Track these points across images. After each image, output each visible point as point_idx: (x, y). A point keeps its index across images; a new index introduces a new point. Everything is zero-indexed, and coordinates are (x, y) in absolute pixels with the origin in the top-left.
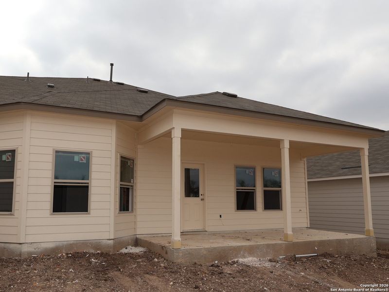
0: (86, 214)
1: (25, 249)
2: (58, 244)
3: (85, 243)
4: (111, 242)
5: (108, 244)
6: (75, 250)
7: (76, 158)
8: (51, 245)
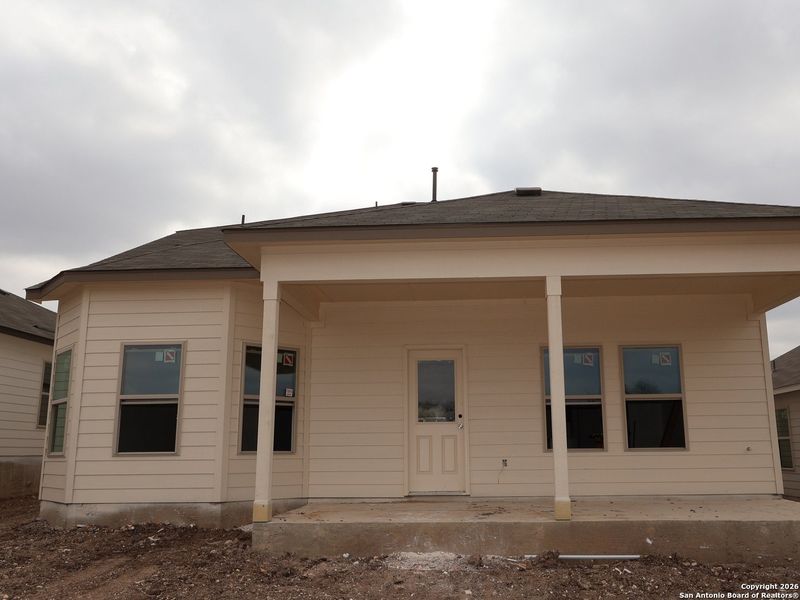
0: (173, 455)
1: (73, 513)
2: (123, 507)
3: (169, 508)
4: (218, 508)
5: (211, 513)
6: (152, 519)
7: (159, 356)
8: (112, 510)
